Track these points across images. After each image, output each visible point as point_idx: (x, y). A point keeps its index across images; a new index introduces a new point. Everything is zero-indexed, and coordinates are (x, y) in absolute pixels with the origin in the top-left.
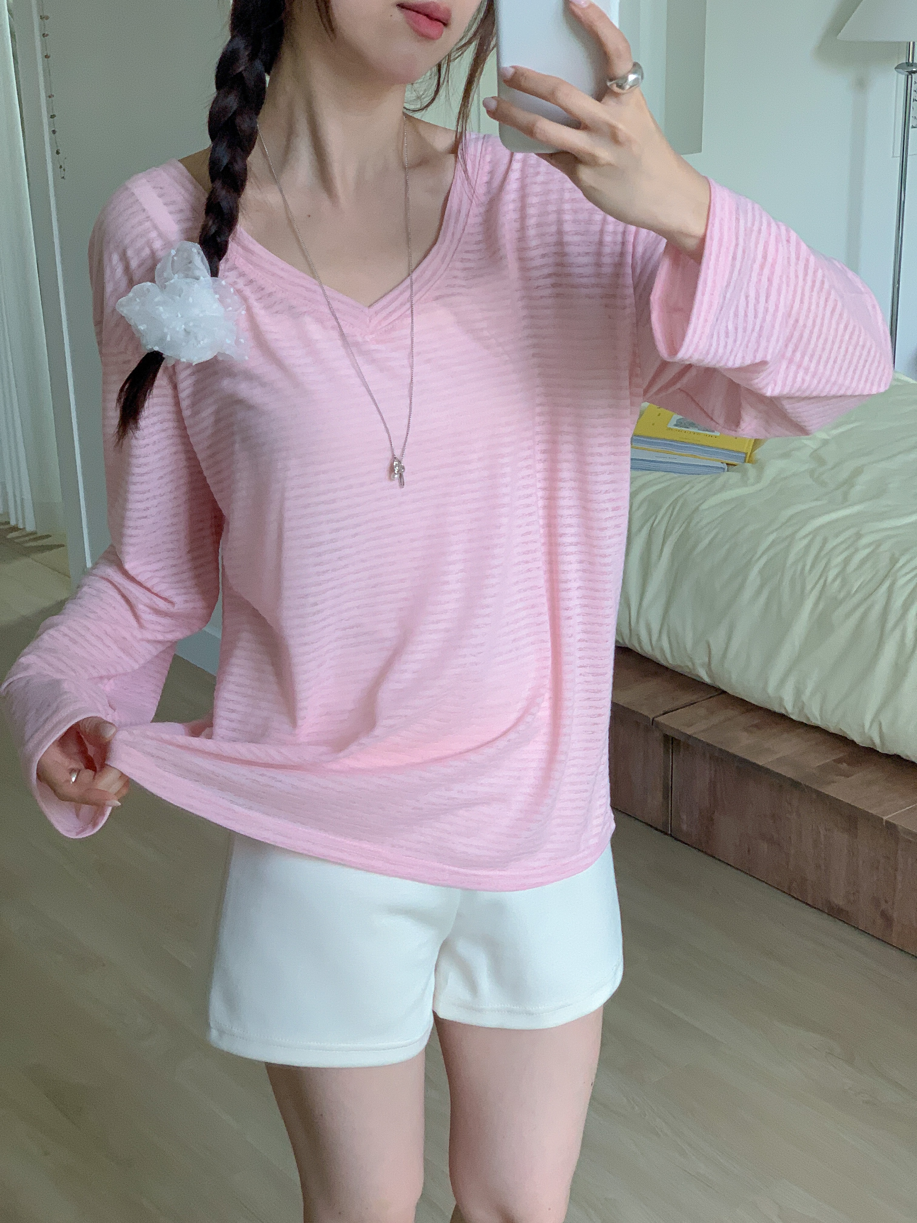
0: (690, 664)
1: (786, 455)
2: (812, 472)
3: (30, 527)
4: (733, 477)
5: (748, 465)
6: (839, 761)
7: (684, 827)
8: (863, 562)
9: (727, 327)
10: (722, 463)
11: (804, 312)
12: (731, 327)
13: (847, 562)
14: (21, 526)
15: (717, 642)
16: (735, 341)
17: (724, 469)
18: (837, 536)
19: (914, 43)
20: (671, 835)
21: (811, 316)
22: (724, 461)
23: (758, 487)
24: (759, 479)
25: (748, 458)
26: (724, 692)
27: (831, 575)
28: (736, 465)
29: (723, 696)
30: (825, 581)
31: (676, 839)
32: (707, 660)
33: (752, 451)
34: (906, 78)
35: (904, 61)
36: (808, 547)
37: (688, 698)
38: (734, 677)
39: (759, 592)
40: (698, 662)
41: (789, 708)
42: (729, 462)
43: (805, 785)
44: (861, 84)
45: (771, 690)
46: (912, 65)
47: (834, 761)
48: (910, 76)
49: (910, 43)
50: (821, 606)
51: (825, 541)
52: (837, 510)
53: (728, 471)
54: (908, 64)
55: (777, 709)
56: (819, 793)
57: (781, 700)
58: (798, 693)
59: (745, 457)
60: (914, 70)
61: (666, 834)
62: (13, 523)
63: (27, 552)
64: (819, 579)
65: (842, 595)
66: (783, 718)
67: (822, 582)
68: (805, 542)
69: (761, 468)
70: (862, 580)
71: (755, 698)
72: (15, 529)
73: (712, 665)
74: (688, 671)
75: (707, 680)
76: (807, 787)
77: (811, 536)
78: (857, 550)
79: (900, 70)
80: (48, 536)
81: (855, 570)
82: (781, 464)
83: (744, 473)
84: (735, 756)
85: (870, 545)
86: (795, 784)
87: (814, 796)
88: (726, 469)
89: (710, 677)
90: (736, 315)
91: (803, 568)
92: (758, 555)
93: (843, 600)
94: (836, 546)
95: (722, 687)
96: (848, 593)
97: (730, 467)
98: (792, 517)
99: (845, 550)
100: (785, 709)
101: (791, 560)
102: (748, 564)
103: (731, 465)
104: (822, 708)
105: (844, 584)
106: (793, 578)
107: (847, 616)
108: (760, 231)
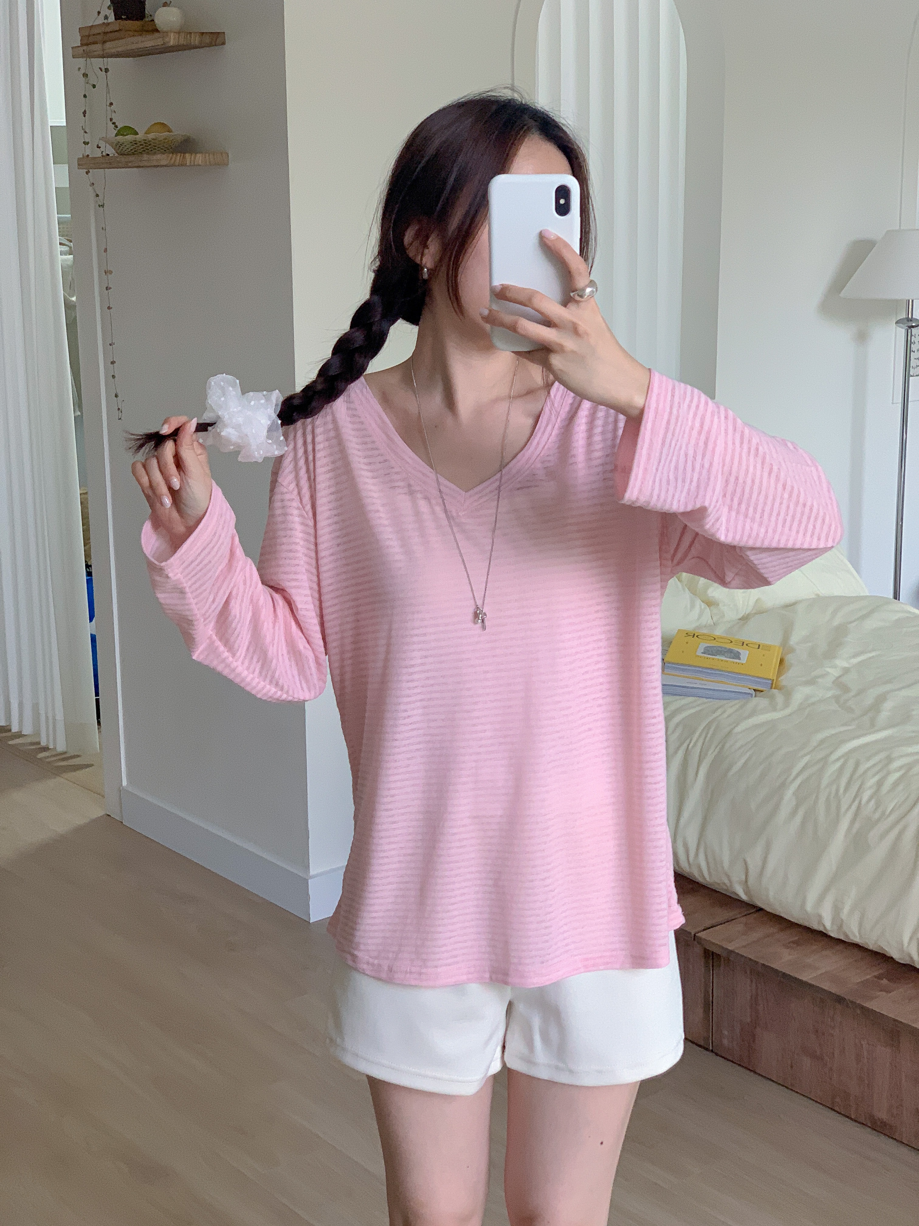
0: (726, 881)
1: (811, 682)
2: (837, 698)
3: (61, 747)
4: (761, 702)
5: (775, 691)
6: (879, 977)
7: (725, 1042)
8: (896, 784)
10: (749, 689)
13: (880, 784)
14: (51, 747)
15: (754, 860)
16: (676, 488)
17: (752, 695)
18: (868, 759)
19: (913, 301)
20: (712, 1051)
22: (750, 687)
23: (788, 711)
24: (787, 704)
25: (773, 685)
26: (761, 909)
27: (865, 796)
28: (762, 691)
29: (761, 912)
30: (860, 803)
31: (717, 1054)
32: (744, 877)
33: (778, 677)
34: (906, 332)
35: (904, 316)
36: (841, 769)
37: (726, 914)
38: (771, 894)
39: (794, 812)
40: (735, 879)
41: (828, 925)
42: (756, 688)
43: (849, 1000)
44: (862, 337)
45: (809, 907)
46: (911, 320)
47: (875, 977)
48: (909, 331)
49: (909, 301)
50: (856, 827)
51: (857, 765)
52: (866, 734)
53: (755, 697)
54: (909, 320)
55: (816, 927)
56: (862, 1008)
57: (820, 917)
58: (837, 909)
59: (772, 684)
60: (914, 324)
61: (707, 1049)
62: (43, 743)
63: (60, 771)
64: (854, 801)
65: (877, 815)
66: (823, 935)
67: (856, 803)
68: (838, 764)
69: (788, 694)
70: (896, 801)
71: (794, 915)
72: (46, 749)
73: (749, 883)
74: (725, 887)
75: (744, 897)
76: (852, 1002)
77: (842, 761)
78: (889, 773)
79: (901, 325)
80: (78, 756)
81: (889, 792)
82: (807, 690)
83: (772, 698)
84: (776, 971)
85: (901, 768)
86: (839, 999)
87: (859, 1012)
88: (754, 695)
89: (746, 894)
91: (837, 791)
92: (792, 777)
93: (879, 820)
94: (868, 769)
95: (760, 904)
96: (883, 813)
97: (758, 693)
98: (822, 742)
99: (877, 773)
100: (824, 926)
101: (825, 782)
102: (783, 786)
103: (758, 691)
104: (860, 925)
105: (878, 805)
106: (828, 799)
107: (883, 836)
108: (698, 407)
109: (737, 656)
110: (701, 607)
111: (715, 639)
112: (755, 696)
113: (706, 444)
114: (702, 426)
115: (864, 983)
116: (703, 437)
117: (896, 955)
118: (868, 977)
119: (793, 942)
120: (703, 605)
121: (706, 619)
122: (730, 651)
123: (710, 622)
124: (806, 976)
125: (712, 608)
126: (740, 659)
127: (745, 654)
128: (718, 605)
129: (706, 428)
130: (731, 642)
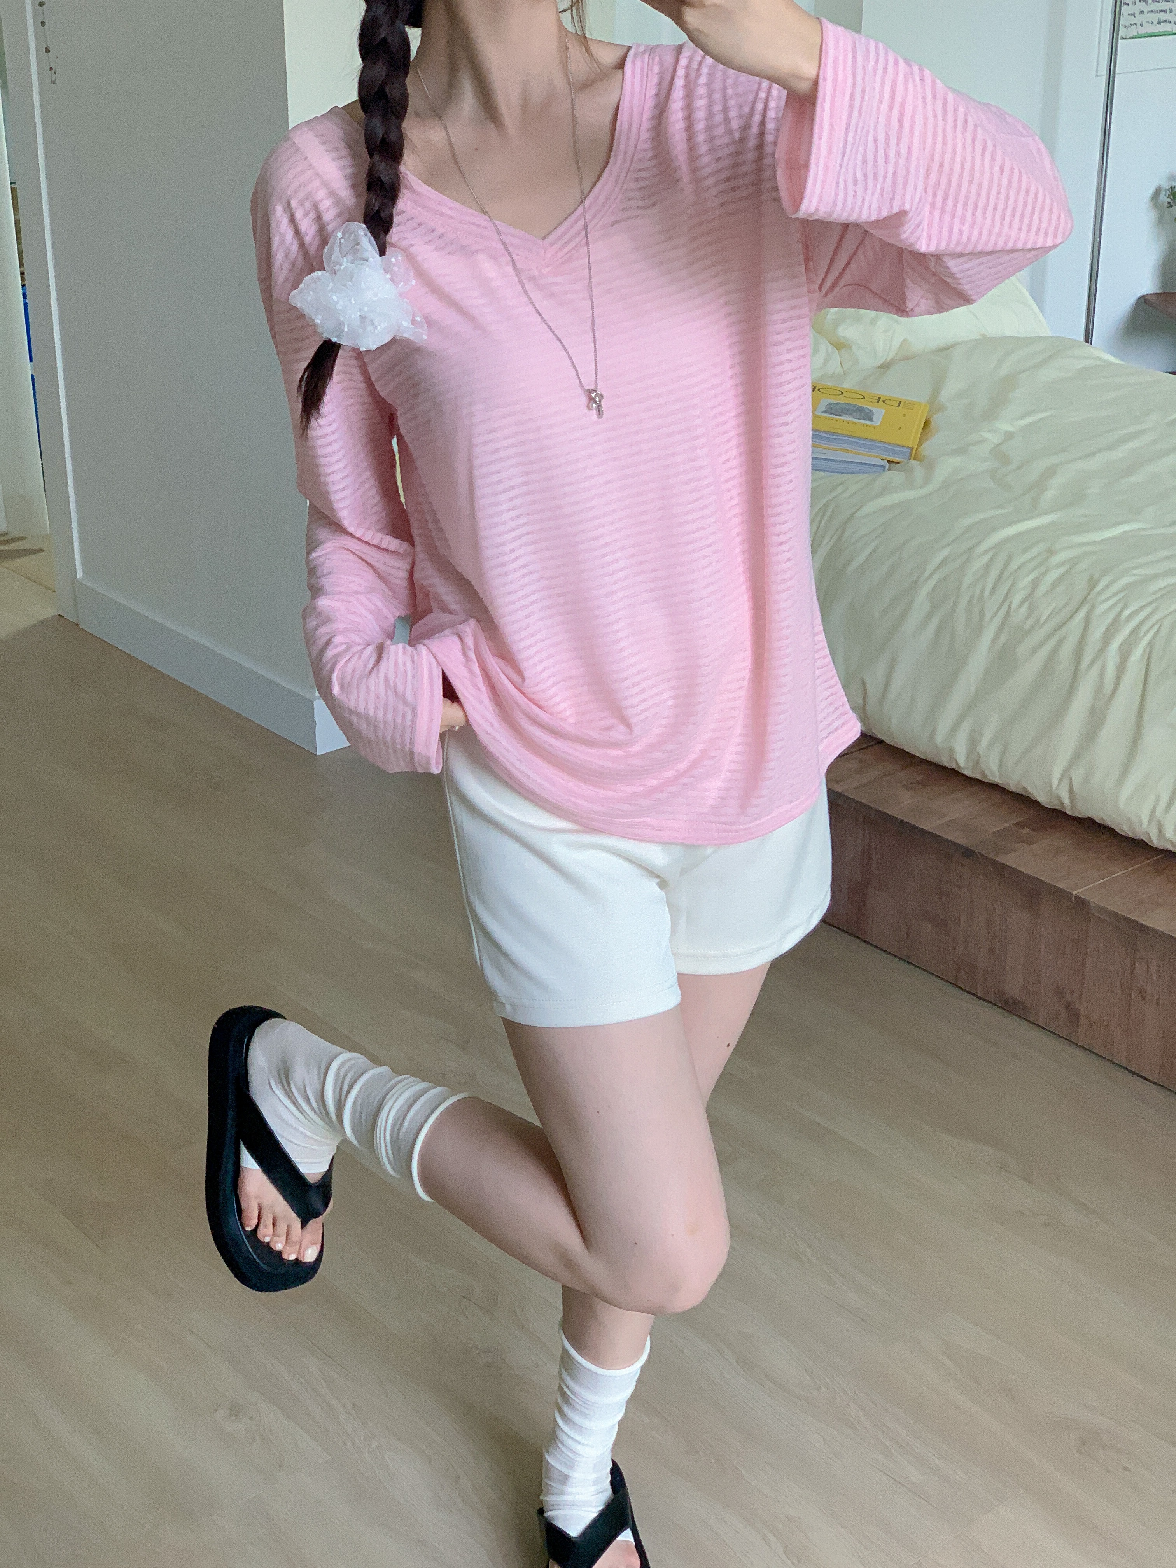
1: (961, 451)
2: (993, 473)
4: (896, 477)
5: (914, 463)
6: (1020, 825)
8: (1055, 584)
9: (855, 174)
10: (882, 459)
11: (948, 156)
12: (859, 175)
13: (1035, 584)
15: (876, 680)
16: (866, 188)
17: (885, 467)
18: (1024, 551)
21: (958, 159)
22: (883, 457)
23: (927, 489)
24: (927, 480)
25: (914, 454)
26: (881, 742)
27: (1016, 600)
28: (898, 463)
29: (880, 745)
30: (1009, 608)
32: (861, 702)
33: (919, 445)
36: (989, 565)
38: (894, 723)
39: (927, 620)
41: (962, 761)
42: (890, 458)
45: (939, 738)
47: (1015, 825)
50: (1003, 638)
51: (1009, 558)
52: (1024, 520)
55: (946, 763)
56: (995, 863)
57: (952, 752)
58: (973, 743)
59: (911, 453)
64: (1002, 604)
65: (1028, 625)
66: (954, 773)
67: (1004, 608)
68: (985, 559)
69: (930, 467)
70: (1054, 605)
71: (920, 749)
73: (870, 709)
76: (984, 856)
77: (989, 553)
78: (1047, 571)
81: (1046, 594)
82: (955, 461)
83: (910, 472)
85: (1063, 563)
86: (968, 853)
87: (990, 867)
88: (887, 468)
90: (864, 161)
91: (982, 592)
92: (926, 575)
93: (1032, 629)
94: (1023, 564)
95: (880, 736)
96: (1037, 622)
97: (892, 465)
98: (969, 528)
99: (1033, 570)
100: (957, 762)
101: (967, 580)
102: (915, 585)
103: (893, 462)
104: (1001, 761)
105: (1031, 609)
106: (970, 602)
107: (1035, 650)
108: (885, 69)
109: (868, 416)
110: (827, 350)
111: (842, 393)
112: (889, 469)
113: (900, 121)
114: (893, 98)
115: (1000, 834)
116: (896, 113)
117: (1042, 799)
118: (1006, 825)
119: (918, 783)
120: (830, 347)
121: (834, 367)
122: (860, 410)
123: (839, 370)
124: (928, 825)
125: (843, 351)
126: (871, 419)
127: (879, 413)
128: (850, 347)
129: (899, 99)
130: (864, 397)
